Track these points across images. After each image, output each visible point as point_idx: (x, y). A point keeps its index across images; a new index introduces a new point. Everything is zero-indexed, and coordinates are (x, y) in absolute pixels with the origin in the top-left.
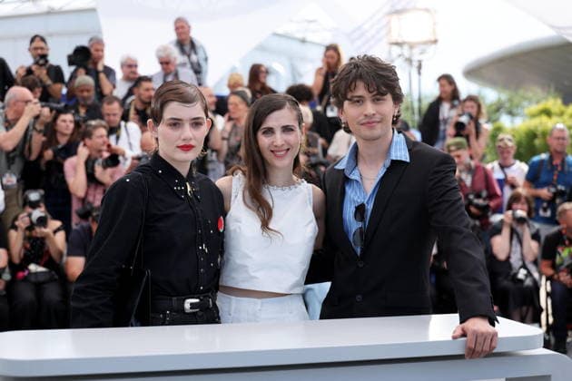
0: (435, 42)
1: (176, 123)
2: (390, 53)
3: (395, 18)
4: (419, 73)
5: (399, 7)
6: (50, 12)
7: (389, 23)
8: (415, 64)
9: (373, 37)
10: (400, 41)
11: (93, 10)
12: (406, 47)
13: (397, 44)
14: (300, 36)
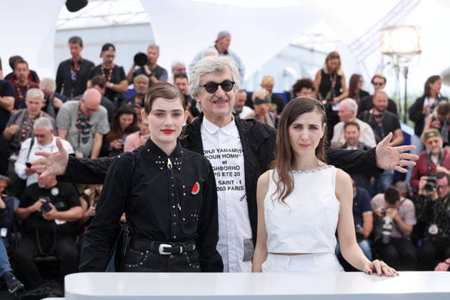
0: (419, 52)
1: (161, 113)
2: (382, 61)
3: (386, 33)
4: (406, 77)
5: (390, 24)
6: (115, 26)
7: (381, 37)
8: (402, 69)
9: (368, 48)
10: (391, 51)
11: (148, 24)
12: (395, 56)
13: (388, 54)
14: (310, 46)
